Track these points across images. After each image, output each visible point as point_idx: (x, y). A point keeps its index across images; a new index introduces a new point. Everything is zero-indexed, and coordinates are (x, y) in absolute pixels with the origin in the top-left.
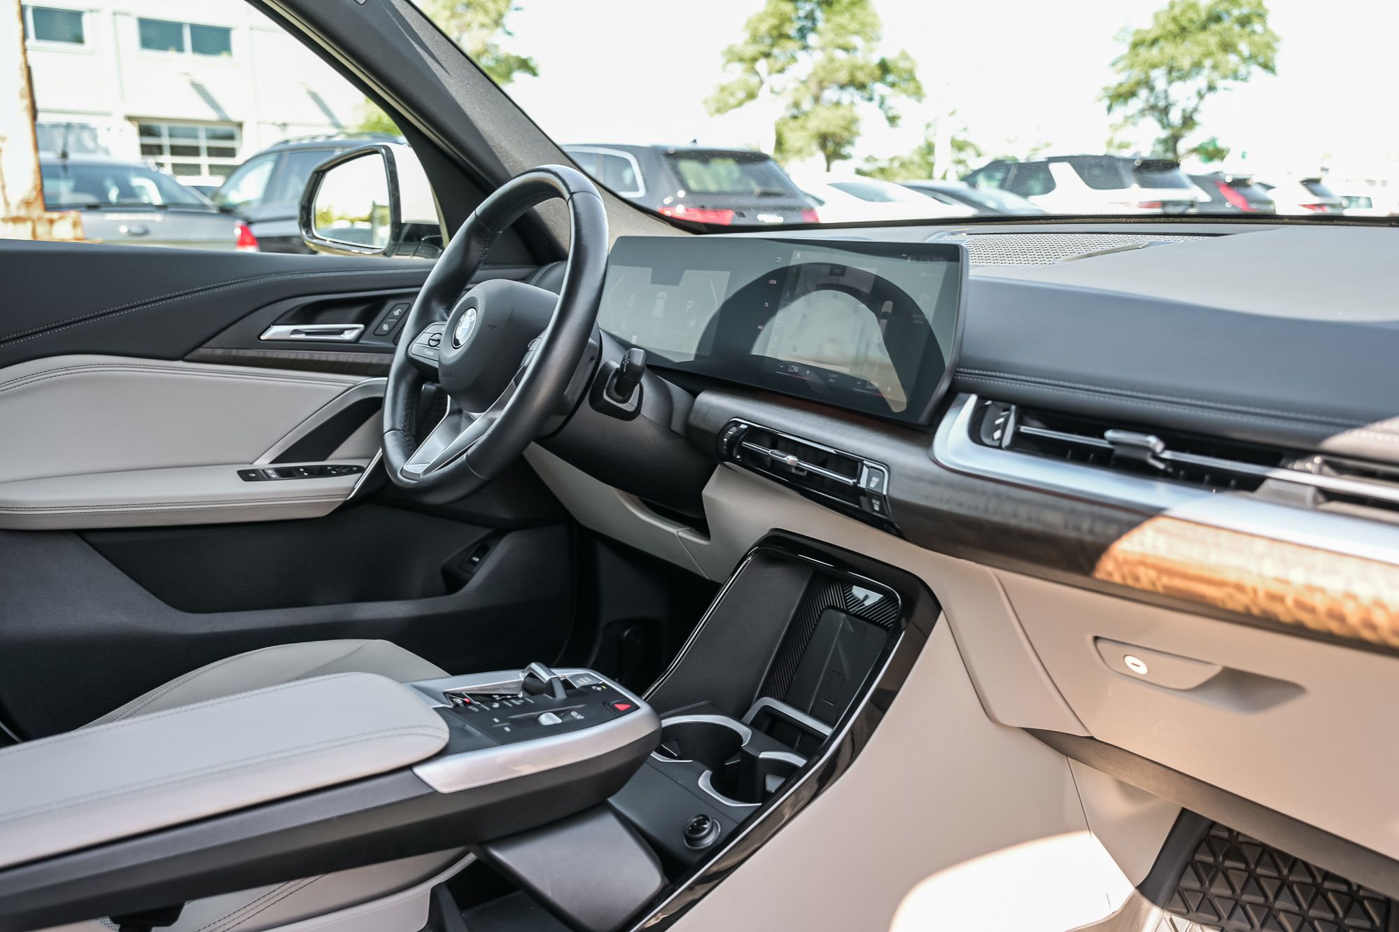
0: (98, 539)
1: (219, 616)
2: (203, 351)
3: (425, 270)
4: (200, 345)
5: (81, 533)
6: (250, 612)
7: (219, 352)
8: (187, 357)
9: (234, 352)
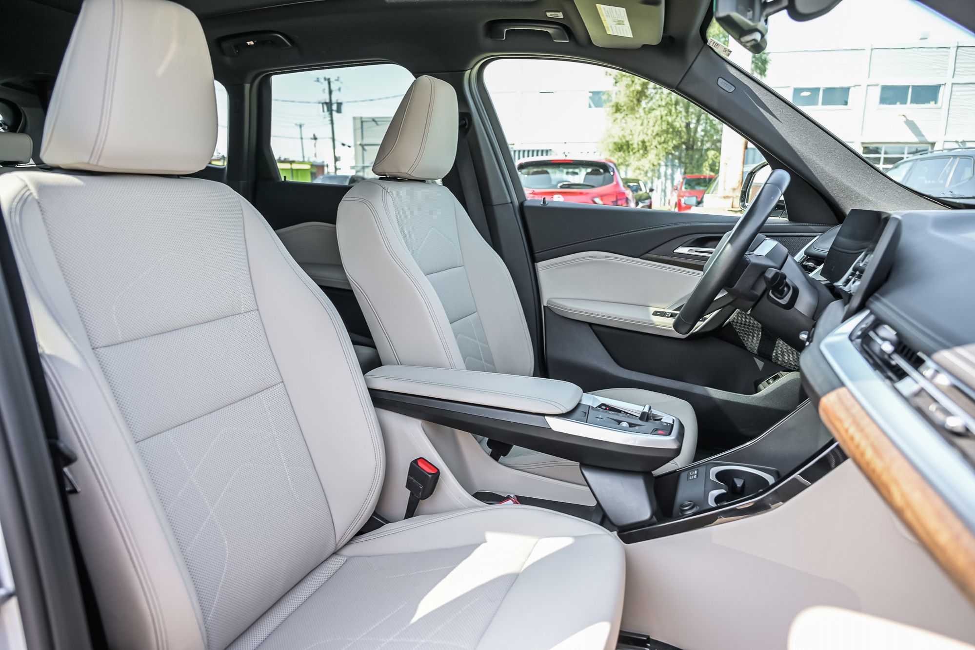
0: (596, 328)
1: (634, 372)
2: (648, 255)
3: (732, 224)
4: (647, 252)
5: (590, 324)
6: (648, 375)
7: (655, 256)
8: (641, 257)
9: (661, 257)
